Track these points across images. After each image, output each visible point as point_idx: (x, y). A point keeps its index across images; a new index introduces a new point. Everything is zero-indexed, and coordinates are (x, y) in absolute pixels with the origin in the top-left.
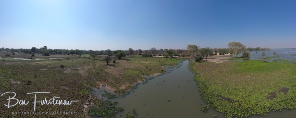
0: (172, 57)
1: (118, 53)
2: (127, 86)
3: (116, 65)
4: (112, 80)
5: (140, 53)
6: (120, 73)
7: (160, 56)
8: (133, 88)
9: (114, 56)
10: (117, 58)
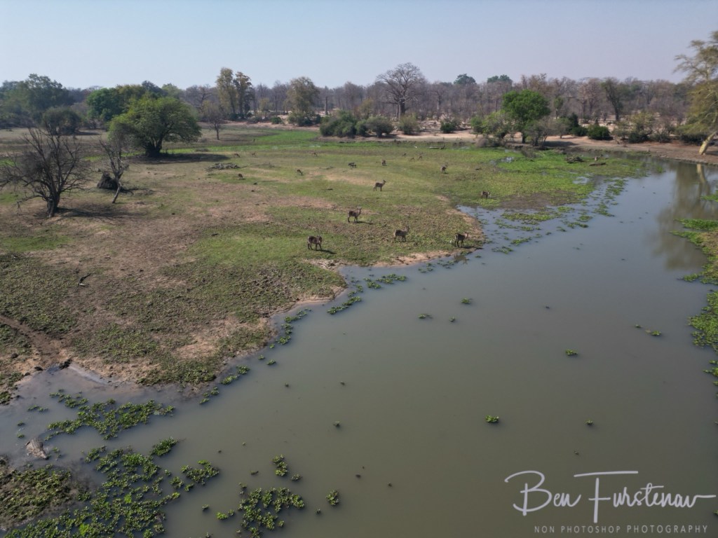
0: (536, 144)
1: (131, 112)
2: (226, 334)
3: (129, 203)
4: (112, 316)
5: (303, 106)
6: (173, 261)
7: (448, 129)
8: (265, 345)
9: (105, 136)
10: (130, 152)
